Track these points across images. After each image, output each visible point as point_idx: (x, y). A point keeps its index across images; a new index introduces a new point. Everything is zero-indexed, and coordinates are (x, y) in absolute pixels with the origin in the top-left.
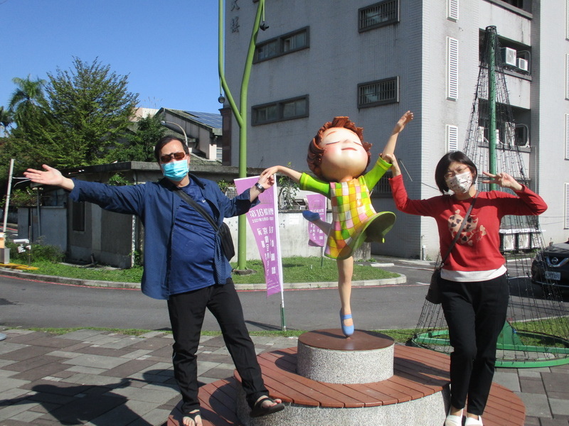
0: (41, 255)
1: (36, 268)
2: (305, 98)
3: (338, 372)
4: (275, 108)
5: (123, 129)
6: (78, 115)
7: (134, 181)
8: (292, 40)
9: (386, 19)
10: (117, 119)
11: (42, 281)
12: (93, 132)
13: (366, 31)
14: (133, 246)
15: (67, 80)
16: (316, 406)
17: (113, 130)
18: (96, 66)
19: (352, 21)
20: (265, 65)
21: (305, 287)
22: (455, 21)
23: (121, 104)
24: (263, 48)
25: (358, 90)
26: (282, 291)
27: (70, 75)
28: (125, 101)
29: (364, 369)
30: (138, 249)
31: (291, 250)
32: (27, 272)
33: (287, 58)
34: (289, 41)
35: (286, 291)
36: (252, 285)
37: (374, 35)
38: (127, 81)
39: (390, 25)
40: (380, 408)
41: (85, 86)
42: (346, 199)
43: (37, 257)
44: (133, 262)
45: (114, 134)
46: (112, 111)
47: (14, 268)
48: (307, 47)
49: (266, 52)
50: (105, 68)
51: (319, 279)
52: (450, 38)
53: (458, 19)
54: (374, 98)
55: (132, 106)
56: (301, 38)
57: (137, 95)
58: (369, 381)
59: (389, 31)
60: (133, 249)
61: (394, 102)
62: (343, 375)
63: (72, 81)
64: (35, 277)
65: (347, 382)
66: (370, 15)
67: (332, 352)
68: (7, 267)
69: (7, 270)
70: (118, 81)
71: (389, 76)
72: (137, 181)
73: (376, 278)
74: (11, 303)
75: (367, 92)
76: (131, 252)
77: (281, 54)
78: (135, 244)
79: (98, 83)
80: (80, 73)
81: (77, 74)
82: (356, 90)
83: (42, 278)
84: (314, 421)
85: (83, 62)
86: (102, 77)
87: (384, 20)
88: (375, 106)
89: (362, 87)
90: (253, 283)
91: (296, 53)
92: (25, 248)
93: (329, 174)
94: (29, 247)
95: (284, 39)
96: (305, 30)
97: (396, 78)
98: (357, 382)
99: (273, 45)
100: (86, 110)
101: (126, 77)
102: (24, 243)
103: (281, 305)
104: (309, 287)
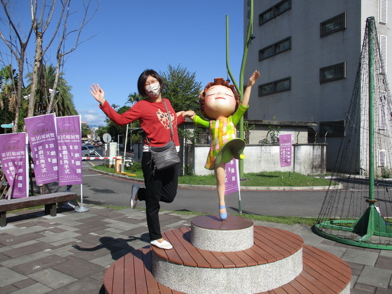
0: (140, 168)
1: (135, 175)
2: (289, 79)
3: (207, 243)
4: (272, 85)
5: (193, 101)
6: (170, 95)
7: (184, 128)
8: (281, 45)
9: (338, 27)
10: (190, 96)
11: (136, 182)
12: (177, 104)
13: (325, 36)
14: (184, 164)
15: (164, 77)
16: (181, 265)
17: (188, 102)
18: (179, 68)
19: (317, 30)
20: (266, 61)
21: (276, 189)
22: (384, 24)
23: (192, 89)
24: (265, 52)
25: (320, 73)
26: (239, 190)
27: (166, 74)
28: (194, 86)
29: (224, 242)
30: (186, 166)
31: (274, 167)
32: (130, 177)
33: (278, 56)
34: (279, 46)
35: (242, 191)
36: (244, 187)
37: (331, 38)
38: (195, 75)
39: (340, 31)
40: (222, 270)
41: (174, 80)
42: (216, 131)
43: (138, 169)
44: (184, 172)
45: (188, 105)
46: (187, 92)
47: (125, 174)
48: (290, 49)
49: (266, 54)
50: (184, 69)
51: (285, 185)
52: (381, 36)
53: (387, 22)
54: (330, 77)
55: (198, 89)
56: (286, 44)
57: (201, 83)
58: (228, 251)
59: (339, 35)
60: (184, 166)
61: (343, 78)
62: (210, 245)
63: (167, 77)
64: (133, 180)
65: (212, 250)
66: (327, 26)
67: (204, 229)
68: (122, 174)
69: (121, 176)
70: (190, 76)
71: (339, 62)
72: (186, 128)
73: (322, 185)
74: (114, 193)
75: (326, 73)
76: (183, 167)
77: (275, 54)
78: (185, 163)
79: (180, 78)
80: (171, 73)
81: (170, 73)
82: (319, 72)
83: (136, 180)
84: (180, 274)
85: (172, 67)
86: (182, 75)
87: (336, 28)
88: (331, 81)
89: (323, 70)
90: (246, 186)
91: (283, 53)
92: (129, 164)
93: (210, 115)
94: (132, 164)
95: (277, 45)
96: (288, 39)
97: (343, 63)
98: (219, 251)
99: (271, 49)
100: (174, 92)
101: (194, 74)
102: (129, 162)
103: (239, 199)
104: (278, 189)
